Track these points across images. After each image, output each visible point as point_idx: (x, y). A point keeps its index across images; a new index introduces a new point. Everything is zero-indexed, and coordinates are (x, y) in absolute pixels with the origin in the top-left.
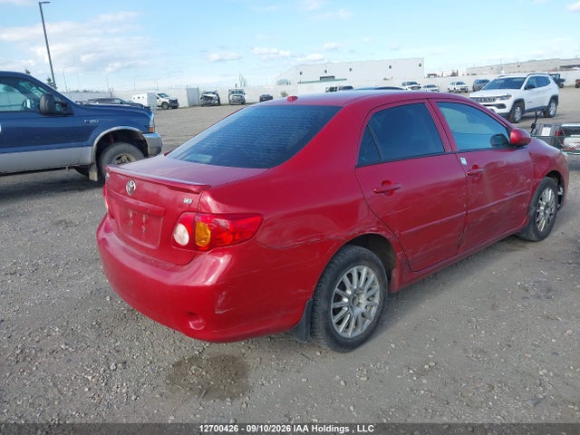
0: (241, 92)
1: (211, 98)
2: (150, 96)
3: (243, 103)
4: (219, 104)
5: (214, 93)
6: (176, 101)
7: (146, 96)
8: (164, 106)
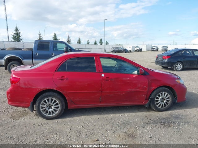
0: (166, 47)
1: (155, 49)
2: (133, 47)
3: (166, 50)
4: (158, 50)
5: (156, 47)
6: (141, 49)
7: (131, 47)
8: (137, 51)
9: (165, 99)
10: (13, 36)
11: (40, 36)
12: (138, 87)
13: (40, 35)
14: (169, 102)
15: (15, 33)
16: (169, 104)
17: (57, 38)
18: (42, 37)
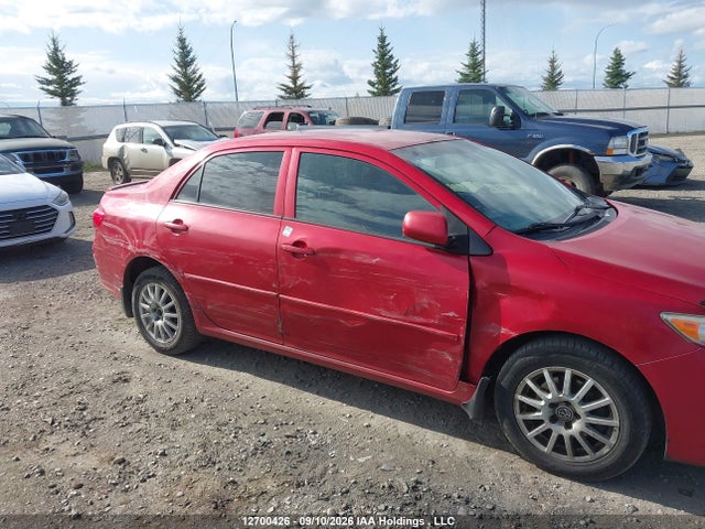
9: (582, 409)
10: (462, 74)
11: (553, 68)
12: (418, 309)
13: (553, 62)
14: (609, 437)
15: (467, 63)
16: (605, 450)
17: (624, 68)
18: (558, 71)
